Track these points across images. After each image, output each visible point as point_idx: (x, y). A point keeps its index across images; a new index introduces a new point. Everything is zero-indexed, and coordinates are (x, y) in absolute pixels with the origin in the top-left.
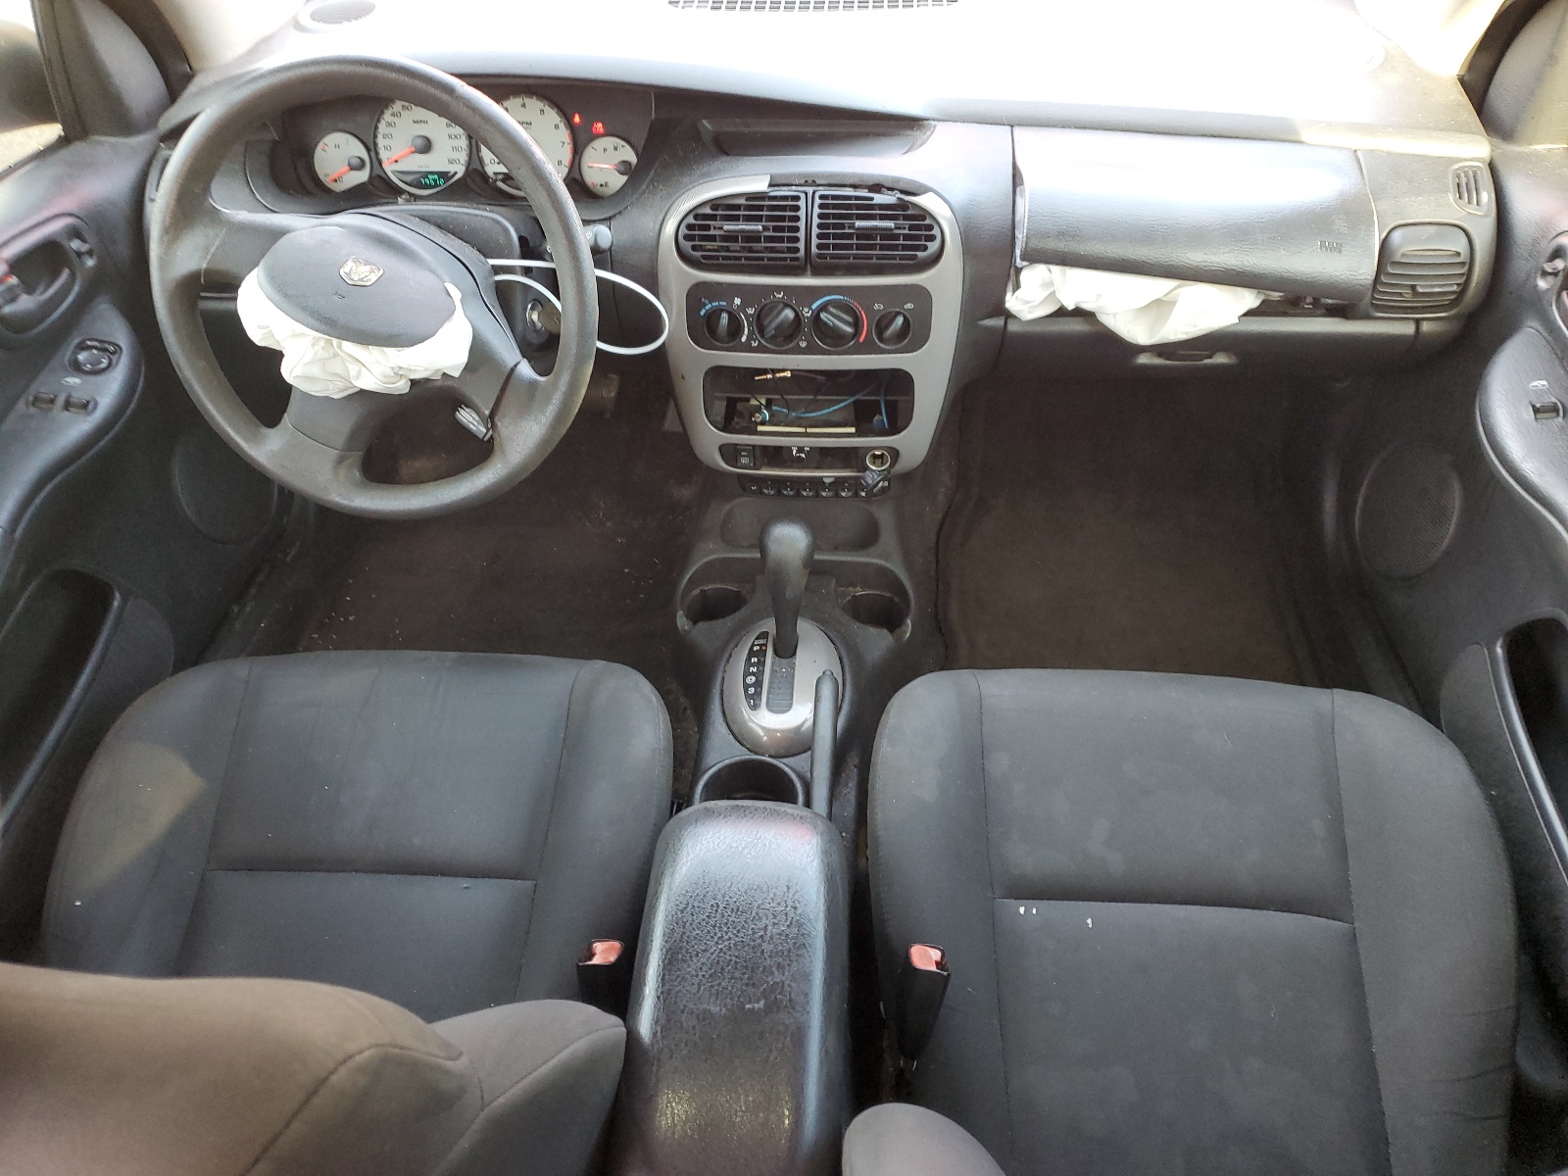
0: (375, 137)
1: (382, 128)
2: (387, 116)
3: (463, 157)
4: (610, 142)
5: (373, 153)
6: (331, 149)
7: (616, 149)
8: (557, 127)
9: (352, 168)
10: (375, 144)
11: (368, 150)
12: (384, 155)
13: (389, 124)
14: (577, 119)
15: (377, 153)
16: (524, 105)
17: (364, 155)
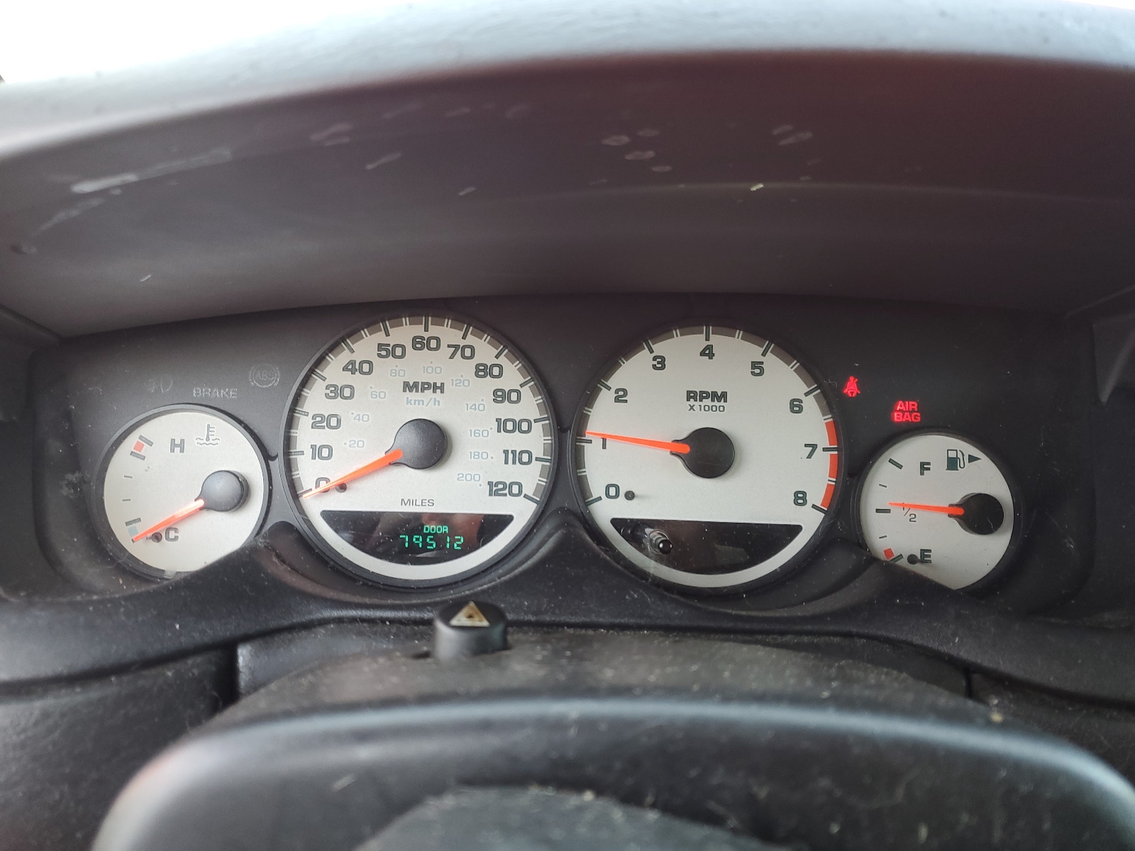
0: (290, 423)
1: (316, 400)
2: (334, 370)
3: (532, 477)
4: (935, 446)
5: (277, 466)
6: (158, 454)
7: (952, 464)
8: (796, 406)
9: (211, 505)
10: (288, 442)
11: (267, 457)
12: (308, 471)
13: (336, 392)
14: (851, 388)
15: (289, 466)
16: (708, 352)
17: (252, 466)
